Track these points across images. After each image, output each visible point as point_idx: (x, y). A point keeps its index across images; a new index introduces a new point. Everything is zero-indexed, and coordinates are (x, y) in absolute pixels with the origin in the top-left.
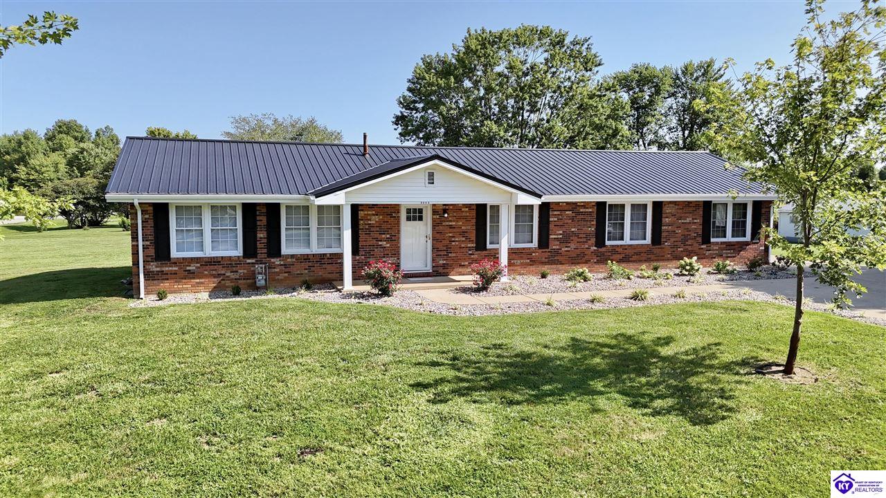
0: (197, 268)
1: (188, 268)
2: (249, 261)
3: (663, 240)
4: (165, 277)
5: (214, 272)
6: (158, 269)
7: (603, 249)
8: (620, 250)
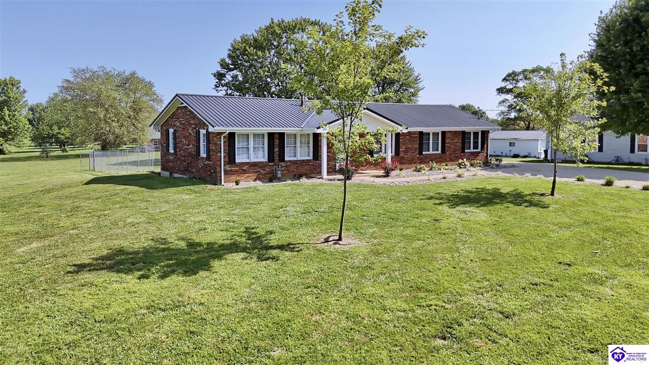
0: (247, 168)
1: (243, 168)
2: (271, 164)
3: (446, 151)
4: (233, 173)
5: (255, 170)
6: (230, 169)
7: (422, 156)
8: (428, 156)
